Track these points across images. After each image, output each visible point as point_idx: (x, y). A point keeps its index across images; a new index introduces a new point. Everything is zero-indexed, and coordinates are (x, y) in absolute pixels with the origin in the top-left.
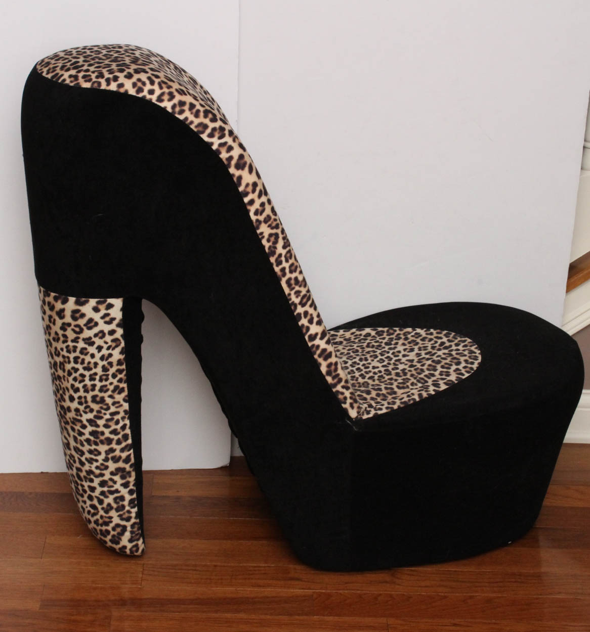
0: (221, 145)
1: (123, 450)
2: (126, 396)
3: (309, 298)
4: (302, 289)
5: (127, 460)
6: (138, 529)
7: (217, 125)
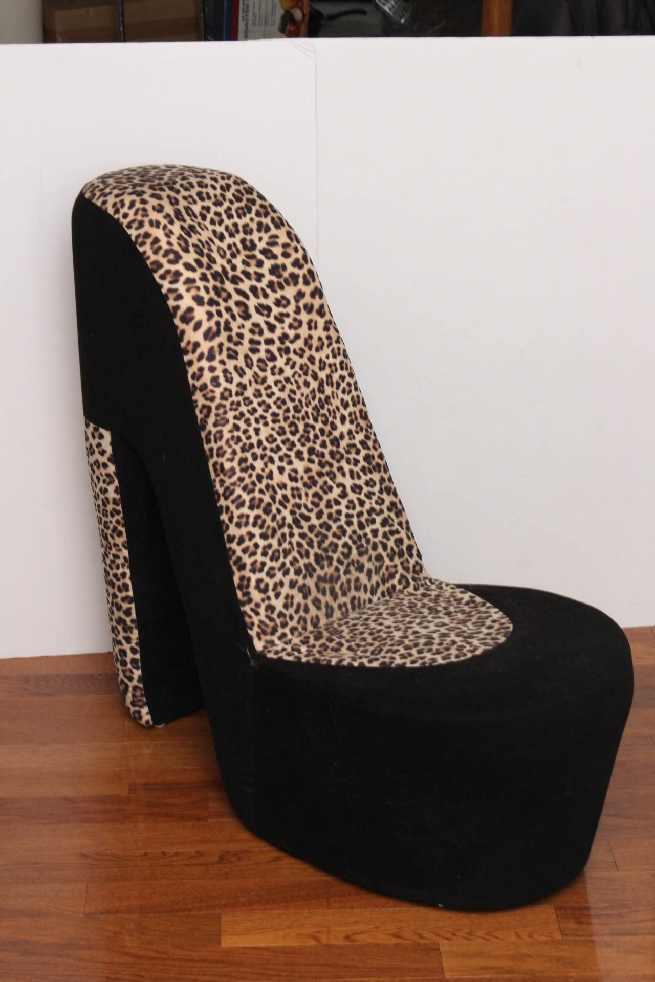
0: (170, 290)
1: (123, 600)
2: (125, 542)
3: (232, 492)
4: (226, 479)
5: (128, 612)
6: (142, 695)
7: (173, 268)
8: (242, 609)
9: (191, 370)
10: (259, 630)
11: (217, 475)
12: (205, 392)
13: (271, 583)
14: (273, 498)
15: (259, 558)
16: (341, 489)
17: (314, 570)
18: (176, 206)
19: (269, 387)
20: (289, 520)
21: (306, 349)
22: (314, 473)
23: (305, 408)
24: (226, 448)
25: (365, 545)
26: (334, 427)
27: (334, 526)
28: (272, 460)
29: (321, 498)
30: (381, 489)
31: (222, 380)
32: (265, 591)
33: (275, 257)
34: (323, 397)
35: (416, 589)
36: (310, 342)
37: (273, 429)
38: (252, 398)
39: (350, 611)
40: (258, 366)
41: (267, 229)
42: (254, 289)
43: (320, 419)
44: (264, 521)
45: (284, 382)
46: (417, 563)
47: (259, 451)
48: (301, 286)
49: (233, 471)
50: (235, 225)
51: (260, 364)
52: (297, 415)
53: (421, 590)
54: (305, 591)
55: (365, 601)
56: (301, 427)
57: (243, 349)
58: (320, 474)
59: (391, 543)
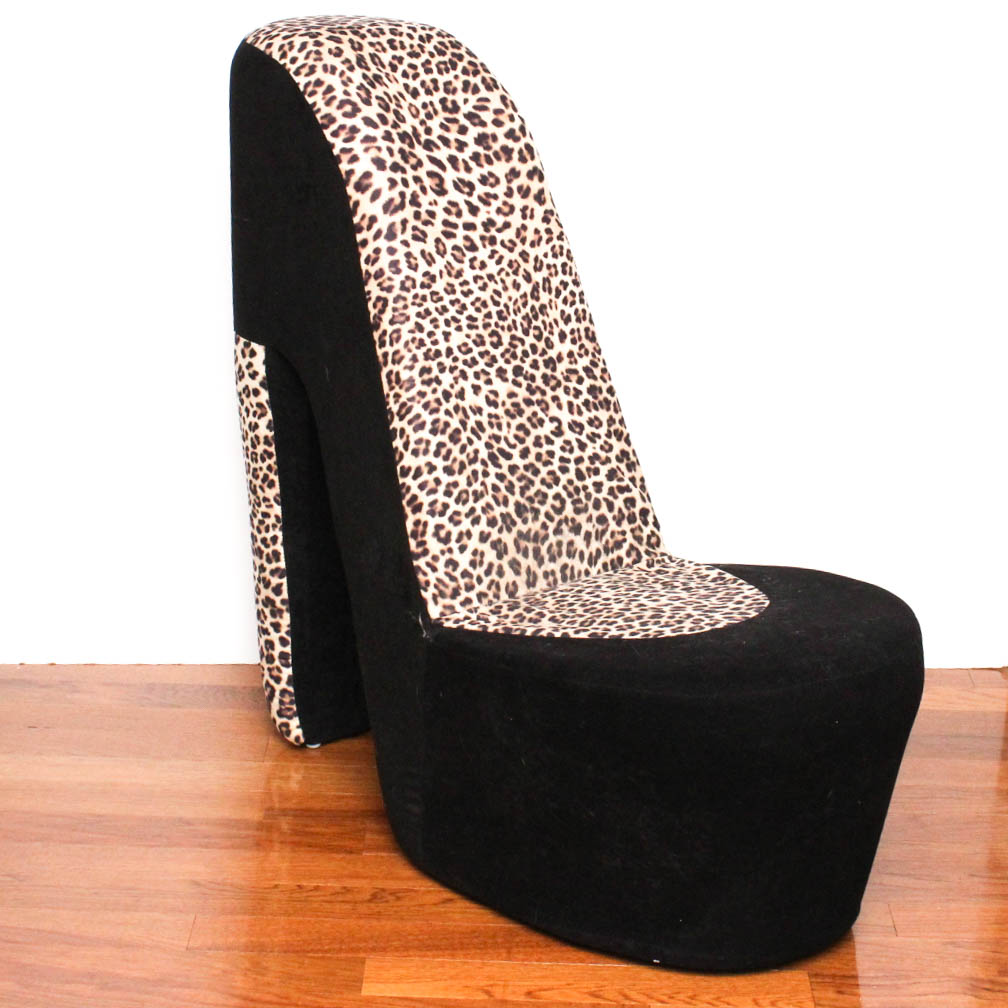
0: (344, 151)
1: (273, 573)
2: (277, 495)
3: (409, 410)
4: (402, 392)
5: (277, 590)
6: (291, 702)
7: (349, 122)
8: (415, 563)
9: (365, 252)
10: (436, 592)
11: (392, 388)
12: (380, 280)
13: (455, 531)
14: (463, 424)
15: (440, 497)
16: (556, 424)
17: (514, 523)
18: (359, 52)
19: (466, 283)
20: (484, 454)
21: (518, 241)
22: (519, 400)
23: (513, 316)
24: (404, 352)
25: (584, 500)
26: (549, 345)
27: (544, 471)
28: (464, 375)
29: (527, 433)
30: (609, 431)
31: (403, 265)
32: (446, 540)
33: (483, 124)
34: (537, 305)
35: (650, 565)
36: (523, 234)
37: (468, 336)
38: (442, 293)
39: (560, 582)
40: (453, 255)
41: (476, 90)
42: (453, 160)
43: (532, 332)
44: (449, 452)
45: (486, 280)
46: (653, 533)
47: (448, 362)
48: (515, 163)
49: (411, 382)
50: (434, 81)
51: (455, 252)
52: (501, 323)
53: (657, 567)
54: (500, 549)
55: (580, 573)
56: (506, 337)
57: (435, 231)
58: (529, 402)
59: (619, 503)
